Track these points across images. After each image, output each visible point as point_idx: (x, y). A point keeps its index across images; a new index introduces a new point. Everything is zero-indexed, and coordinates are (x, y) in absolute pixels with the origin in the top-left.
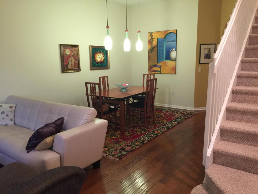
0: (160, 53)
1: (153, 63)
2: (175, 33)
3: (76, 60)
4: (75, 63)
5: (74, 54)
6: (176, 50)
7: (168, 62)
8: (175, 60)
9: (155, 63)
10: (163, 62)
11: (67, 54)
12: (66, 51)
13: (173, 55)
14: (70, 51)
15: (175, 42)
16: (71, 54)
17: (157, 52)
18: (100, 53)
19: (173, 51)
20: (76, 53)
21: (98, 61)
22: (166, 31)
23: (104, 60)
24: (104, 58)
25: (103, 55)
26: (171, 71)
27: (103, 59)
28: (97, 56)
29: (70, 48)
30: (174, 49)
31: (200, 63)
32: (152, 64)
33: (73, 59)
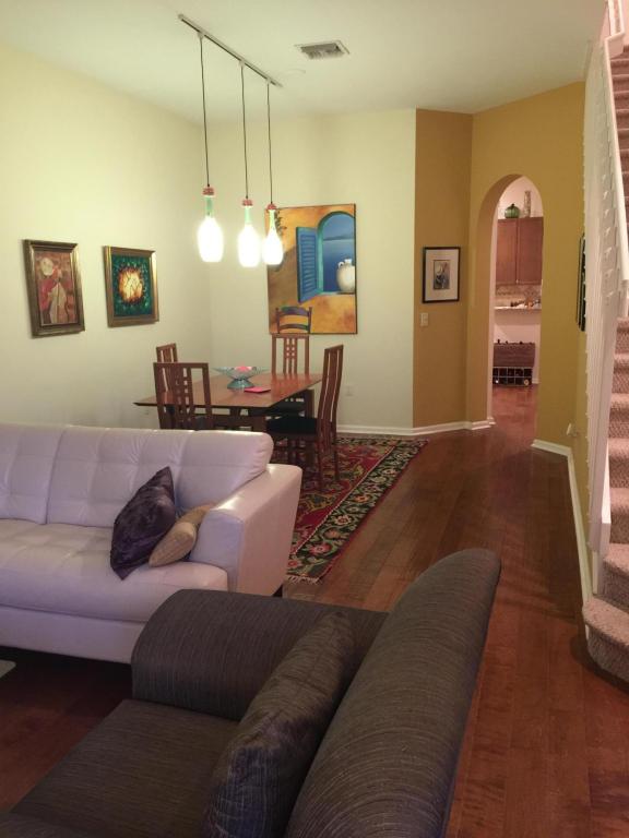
0: (306, 272)
1: (284, 303)
2: (350, 214)
3: (69, 293)
4: (67, 306)
5: (64, 273)
6: (354, 264)
7: (333, 297)
8: (355, 292)
9: (292, 302)
10: (318, 299)
11: (46, 274)
12: (42, 263)
13: (346, 276)
14: (52, 264)
15: (352, 241)
16: (55, 273)
17: (295, 270)
18: (134, 270)
19: (346, 265)
20: (68, 270)
21: (128, 296)
22: (322, 208)
23: (143, 294)
24: (143, 289)
25: (140, 278)
26: (343, 325)
27: (140, 290)
28: (125, 280)
29: (52, 255)
30: (349, 261)
31: (424, 302)
32: (280, 305)
33: (62, 290)
